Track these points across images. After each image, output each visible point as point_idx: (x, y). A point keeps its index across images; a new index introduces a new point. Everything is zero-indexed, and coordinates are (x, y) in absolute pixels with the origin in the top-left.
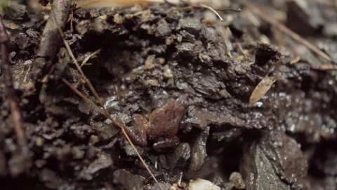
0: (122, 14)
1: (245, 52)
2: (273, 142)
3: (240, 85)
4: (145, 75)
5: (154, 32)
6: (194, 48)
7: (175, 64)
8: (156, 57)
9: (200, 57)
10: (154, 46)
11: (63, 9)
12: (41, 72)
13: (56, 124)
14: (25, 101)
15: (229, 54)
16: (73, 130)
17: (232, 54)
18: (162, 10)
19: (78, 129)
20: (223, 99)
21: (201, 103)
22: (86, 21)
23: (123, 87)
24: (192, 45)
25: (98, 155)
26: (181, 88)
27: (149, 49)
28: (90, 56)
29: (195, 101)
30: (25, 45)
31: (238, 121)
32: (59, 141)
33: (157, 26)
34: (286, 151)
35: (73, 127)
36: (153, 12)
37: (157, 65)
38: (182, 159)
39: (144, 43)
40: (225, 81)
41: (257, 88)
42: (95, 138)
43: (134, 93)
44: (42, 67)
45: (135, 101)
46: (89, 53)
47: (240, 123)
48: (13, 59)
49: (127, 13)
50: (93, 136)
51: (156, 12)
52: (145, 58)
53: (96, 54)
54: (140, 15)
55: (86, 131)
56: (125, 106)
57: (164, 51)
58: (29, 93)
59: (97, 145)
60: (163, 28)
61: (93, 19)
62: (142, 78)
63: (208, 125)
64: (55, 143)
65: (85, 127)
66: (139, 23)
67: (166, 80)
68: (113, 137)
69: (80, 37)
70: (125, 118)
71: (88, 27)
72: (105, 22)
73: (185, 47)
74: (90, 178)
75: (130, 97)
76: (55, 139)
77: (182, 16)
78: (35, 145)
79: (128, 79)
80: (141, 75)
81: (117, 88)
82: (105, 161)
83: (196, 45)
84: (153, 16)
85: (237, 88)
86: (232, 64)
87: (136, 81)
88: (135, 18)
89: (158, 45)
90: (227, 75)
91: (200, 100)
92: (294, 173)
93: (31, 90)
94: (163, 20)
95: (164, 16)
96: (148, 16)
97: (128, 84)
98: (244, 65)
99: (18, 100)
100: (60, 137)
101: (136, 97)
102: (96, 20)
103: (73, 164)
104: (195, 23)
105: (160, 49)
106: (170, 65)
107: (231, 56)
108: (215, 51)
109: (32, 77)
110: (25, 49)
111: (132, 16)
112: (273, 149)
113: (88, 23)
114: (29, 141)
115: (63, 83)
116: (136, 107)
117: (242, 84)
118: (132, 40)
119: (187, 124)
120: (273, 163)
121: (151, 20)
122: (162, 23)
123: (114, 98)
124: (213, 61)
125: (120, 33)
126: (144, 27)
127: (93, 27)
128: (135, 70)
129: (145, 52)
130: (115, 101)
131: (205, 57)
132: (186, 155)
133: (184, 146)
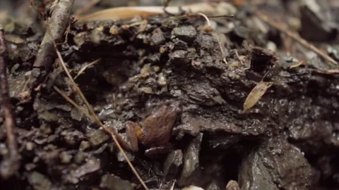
0: (119, 26)
1: (241, 58)
2: (272, 149)
3: (234, 91)
4: (139, 83)
5: (149, 42)
6: (186, 55)
7: (169, 72)
8: (151, 66)
9: (193, 64)
10: (150, 55)
11: (60, 22)
12: (36, 81)
13: (49, 130)
14: (20, 108)
15: (225, 60)
16: (64, 136)
17: (227, 61)
18: (158, 20)
19: (69, 135)
20: (217, 105)
21: (195, 109)
22: (83, 33)
23: (120, 95)
24: (184, 52)
25: (87, 160)
26: (175, 95)
27: (145, 58)
28: (87, 66)
29: (189, 108)
30: (27, 58)
31: (234, 128)
32: (51, 146)
33: (152, 35)
34: (286, 158)
35: (64, 133)
36: (149, 22)
37: (152, 73)
38: (173, 165)
39: (141, 53)
40: (218, 87)
41: (251, 93)
42: (85, 144)
43: (130, 101)
44: (37, 76)
45: (130, 109)
46: (86, 63)
47: (235, 129)
48: (16, 71)
49: (123, 24)
50: (83, 142)
51: (153, 22)
52: (141, 66)
53: (94, 64)
54: (138, 26)
55: (76, 137)
56: (120, 114)
57: (158, 58)
58: (24, 101)
59: (86, 150)
60: (158, 37)
61: (90, 31)
62: (137, 86)
63: (201, 132)
64: (46, 148)
65: (76, 133)
66: (136, 33)
67: (159, 87)
68: (104, 143)
69: (77, 49)
70: (118, 125)
71: (85, 39)
72: (101, 33)
73: (177, 54)
74: (75, 181)
75: (126, 105)
76: (46, 144)
77: (177, 24)
78: (25, 149)
79: (124, 87)
80: (136, 83)
81: (114, 97)
82: (93, 165)
83: (189, 52)
84: (149, 26)
85: (232, 94)
86: (226, 70)
87: (131, 90)
88: (131, 28)
89: (153, 54)
90: (221, 81)
91: (194, 107)
92: (295, 181)
93: (26, 98)
94: (159, 29)
95: (159, 25)
96: (145, 26)
97: (124, 93)
98: (238, 70)
99: (13, 107)
100: (51, 143)
101: (131, 105)
102: (93, 32)
103: (60, 168)
104: (189, 31)
105: (155, 58)
106: (164, 73)
107: (226, 63)
108: (209, 58)
109: (28, 85)
110: (28, 61)
111: (128, 26)
112: (271, 157)
113: (85, 35)
114: (19, 146)
115: (55, 90)
116: (130, 114)
117: (237, 89)
118: (130, 50)
119: (178, 131)
120: (271, 170)
121: (147, 29)
122: (157, 32)
123: (110, 106)
124: (207, 68)
125: (116, 44)
126: (140, 37)
127: (90, 38)
128: (131, 79)
129: (142, 61)
130: (111, 108)
131: (198, 63)
132: (178, 161)
133: (176, 152)
